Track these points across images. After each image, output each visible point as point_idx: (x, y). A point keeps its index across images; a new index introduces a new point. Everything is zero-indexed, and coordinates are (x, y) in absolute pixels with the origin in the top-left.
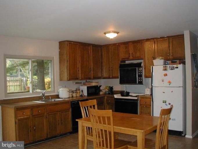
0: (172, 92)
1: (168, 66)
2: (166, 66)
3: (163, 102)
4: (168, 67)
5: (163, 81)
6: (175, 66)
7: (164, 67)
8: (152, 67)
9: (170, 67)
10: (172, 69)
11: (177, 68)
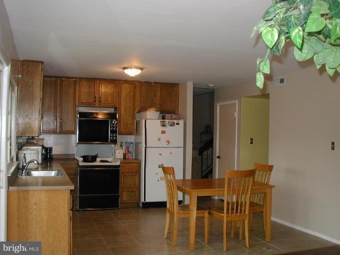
0: (171, 153)
1: (167, 121)
2: (164, 121)
3: (159, 167)
4: (167, 123)
5: (159, 140)
6: (176, 121)
7: (161, 122)
8: (145, 121)
9: (169, 122)
10: (172, 125)
11: (178, 124)
